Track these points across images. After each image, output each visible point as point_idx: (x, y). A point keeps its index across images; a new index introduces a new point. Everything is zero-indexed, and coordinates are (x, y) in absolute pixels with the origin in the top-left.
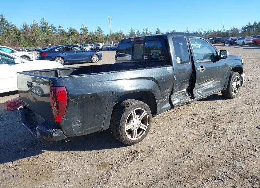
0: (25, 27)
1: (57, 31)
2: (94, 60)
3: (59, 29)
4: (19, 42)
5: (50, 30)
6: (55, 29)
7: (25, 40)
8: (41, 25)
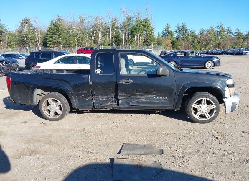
0: (202, 32)
1: (233, 34)
2: (208, 66)
3: (235, 32)
4: (193, 45)
5: (226, 33)
6: (231, 32)
7: (199, 44)
8: (217, 29)
